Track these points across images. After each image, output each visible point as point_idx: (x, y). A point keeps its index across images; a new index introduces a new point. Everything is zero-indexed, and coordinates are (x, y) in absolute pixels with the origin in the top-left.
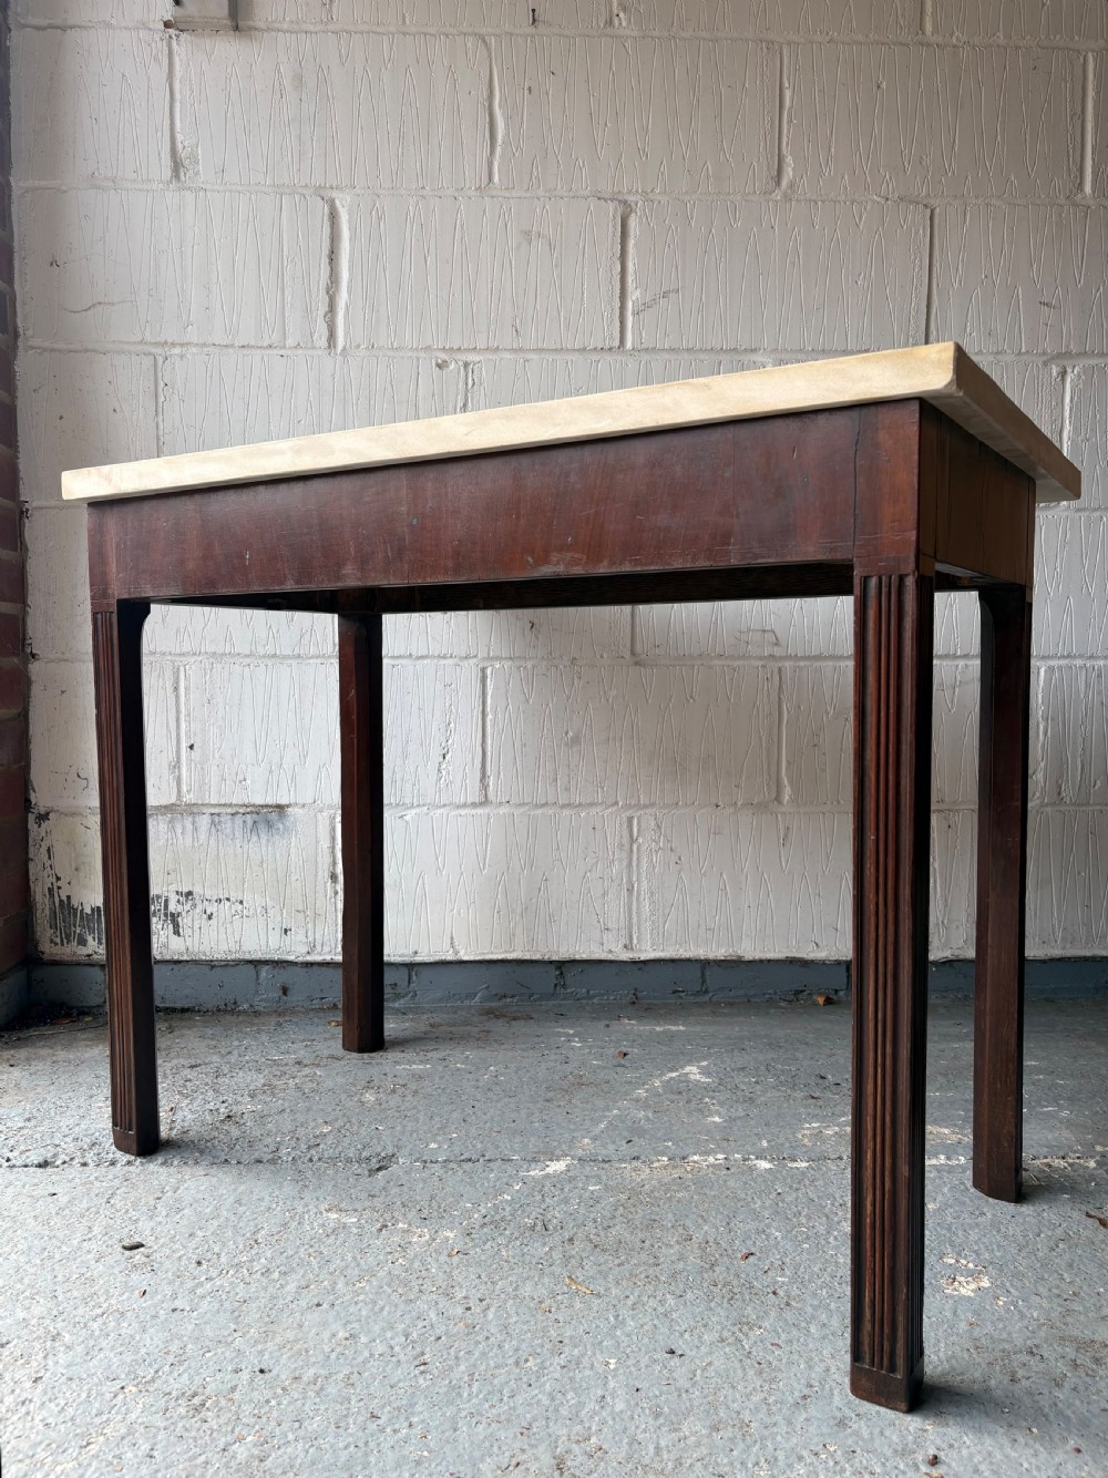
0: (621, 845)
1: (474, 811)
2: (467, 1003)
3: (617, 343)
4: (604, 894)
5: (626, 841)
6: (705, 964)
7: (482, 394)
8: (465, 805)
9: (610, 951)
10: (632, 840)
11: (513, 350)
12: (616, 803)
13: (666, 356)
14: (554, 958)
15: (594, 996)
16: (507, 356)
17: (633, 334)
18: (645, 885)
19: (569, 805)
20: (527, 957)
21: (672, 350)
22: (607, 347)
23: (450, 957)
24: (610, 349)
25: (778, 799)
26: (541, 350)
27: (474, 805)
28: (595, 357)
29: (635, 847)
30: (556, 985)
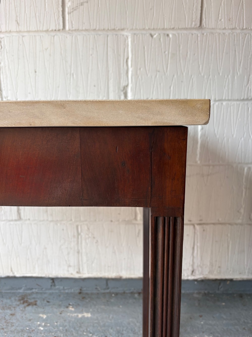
0: (74, 236)
1: (16, 223)
2: (19, 291)
3: (61, 27)
4: (68, 254)
5: (76, 234)
6: (107, 280)
7: (5, 52)
8: (12, 220)
9: (72, 274)
10: (78, 234)
11: (17, 32)
12: (71, 220)
13: (84, 33)
14: (51, 276)
15: (66, 290)
16: (15, 34)
17: (69, 23)
18: (84, 250)
19: (52, 221)
20: (40, 275)
21: (86, 30)
22: (57, 29)
23: (11, 275)
24: (59, 30)
25: (136, 219)
26: (28, 32)
27: (16, 220)
28: (53, 34)
29: (80, 237)
30: (51, 286)
